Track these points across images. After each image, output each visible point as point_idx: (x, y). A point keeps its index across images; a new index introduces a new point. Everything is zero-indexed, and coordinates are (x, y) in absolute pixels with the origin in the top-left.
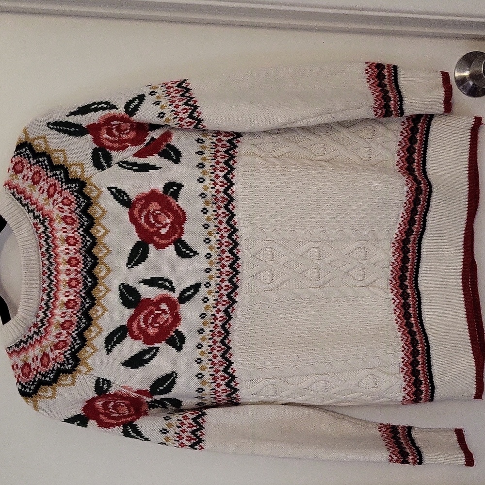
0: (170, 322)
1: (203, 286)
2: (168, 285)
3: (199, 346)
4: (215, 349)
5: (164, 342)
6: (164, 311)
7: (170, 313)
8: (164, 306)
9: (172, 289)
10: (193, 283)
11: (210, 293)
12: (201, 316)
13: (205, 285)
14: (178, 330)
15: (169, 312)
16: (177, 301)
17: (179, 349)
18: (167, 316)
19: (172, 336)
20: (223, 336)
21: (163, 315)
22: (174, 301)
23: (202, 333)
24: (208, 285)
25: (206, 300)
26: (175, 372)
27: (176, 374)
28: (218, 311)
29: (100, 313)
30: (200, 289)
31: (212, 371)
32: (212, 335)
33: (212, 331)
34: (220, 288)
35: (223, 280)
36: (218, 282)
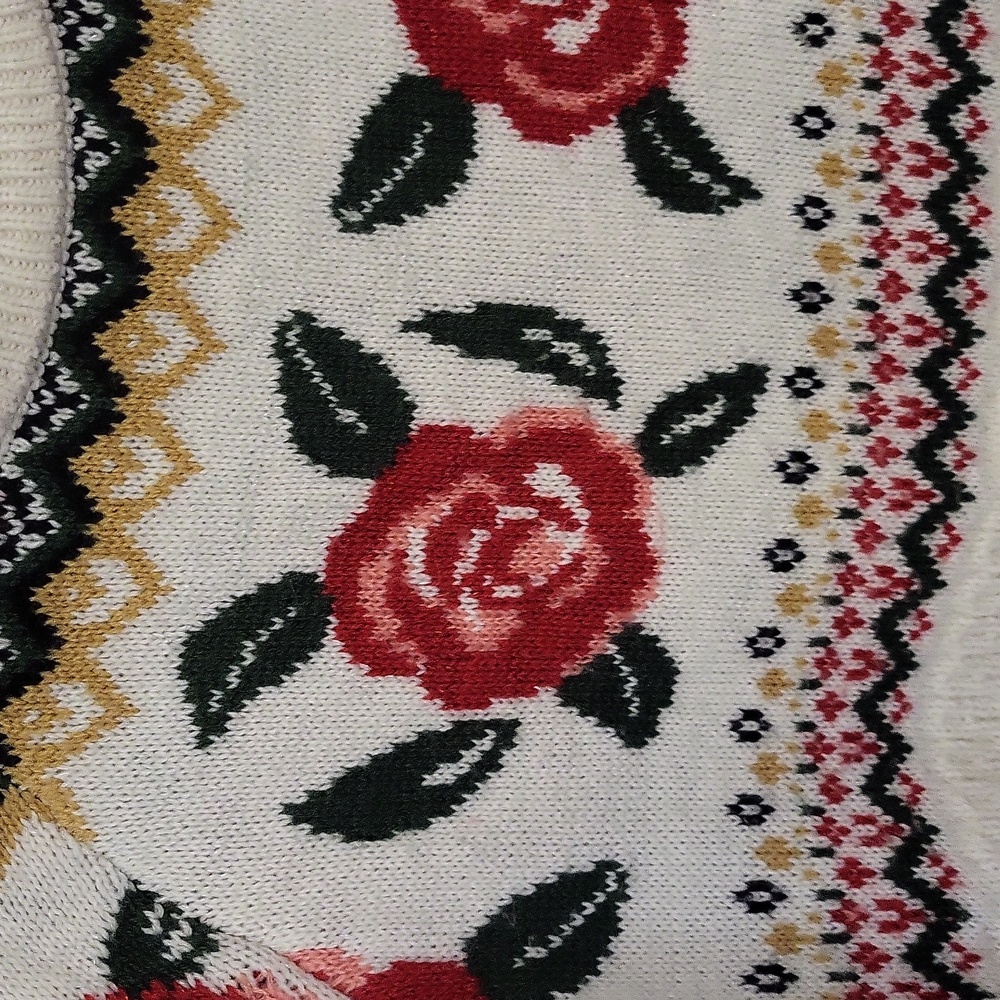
0: (590, 573)
1: (775, 382)
2: (579, 359)
3: (749, 727)
4: (830, 749)
5: (547, 697)
6: (552, 509)
7: (595, 527)
8: (549, 479)
9: (605, 385)
10: (725, 365)
11: (817, 426)
12: (770, 555)
13: (790, 381)
14: (639, 627)
15: (582, 515)
16: (635, 462)
17: (637, 732)
18: (574, 542)
19: (605, 660)
20: (876, 677)
21: (551, 532)
22: (612, 458)
23: (768, 653)
24: (804, 382)
25: (797, 468)
26: (612, 865)
27: (622, 878)
28: (869, 537)
29: (150, 478)
30: (760, 403)
31: (826, 872)
32: (820, 663)
33: (823, 642)
34: (874, 410)
35: (887, 368)
36: (863, 373)
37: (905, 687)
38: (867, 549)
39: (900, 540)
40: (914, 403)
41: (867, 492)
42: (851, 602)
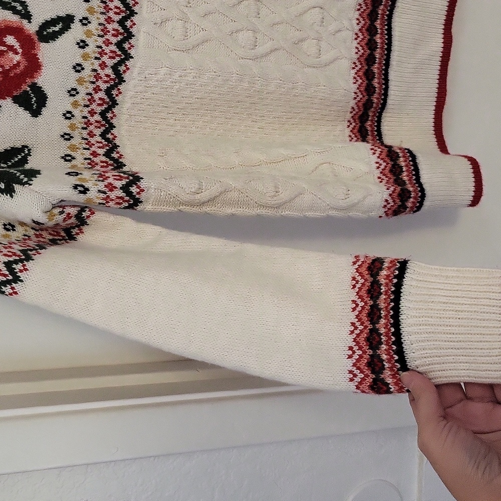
0: (22, 67)
1: (77, 20)
2: (19, 8)
3: (68, 116)
4: (91, 124)
5: (9, 100)
6: (11, 48)
7: (23, 54)
8: (10, 40)
9: (27, 16)
10: (62, 14)
11: (89, 34)
12: (74, 67)
13: (81, 21)
14: (36, 83)
15: (20, 51)
16: (36, 38)
17: (36, 113)
18: (17, 58)
19: (26, 92)
20: (105, 106)
21: (11, 54)
22: (29, 36)
23: (74, 95)
24: (85, 21)
25: (82, 44)
26: (27, 147)
27: (29, 150)
28: (103, 65)
30: (72, 26)
31: (87, 154)
32: (89, 100)
33: (90, 94)
34: (105, 31)
35: (109, 20)
36: (102, 21)
37: (115, 110)
38: (103, 69)
39: (112, 67)
40: (117, 30)
41: (102, 53)
42: (98, 84)
